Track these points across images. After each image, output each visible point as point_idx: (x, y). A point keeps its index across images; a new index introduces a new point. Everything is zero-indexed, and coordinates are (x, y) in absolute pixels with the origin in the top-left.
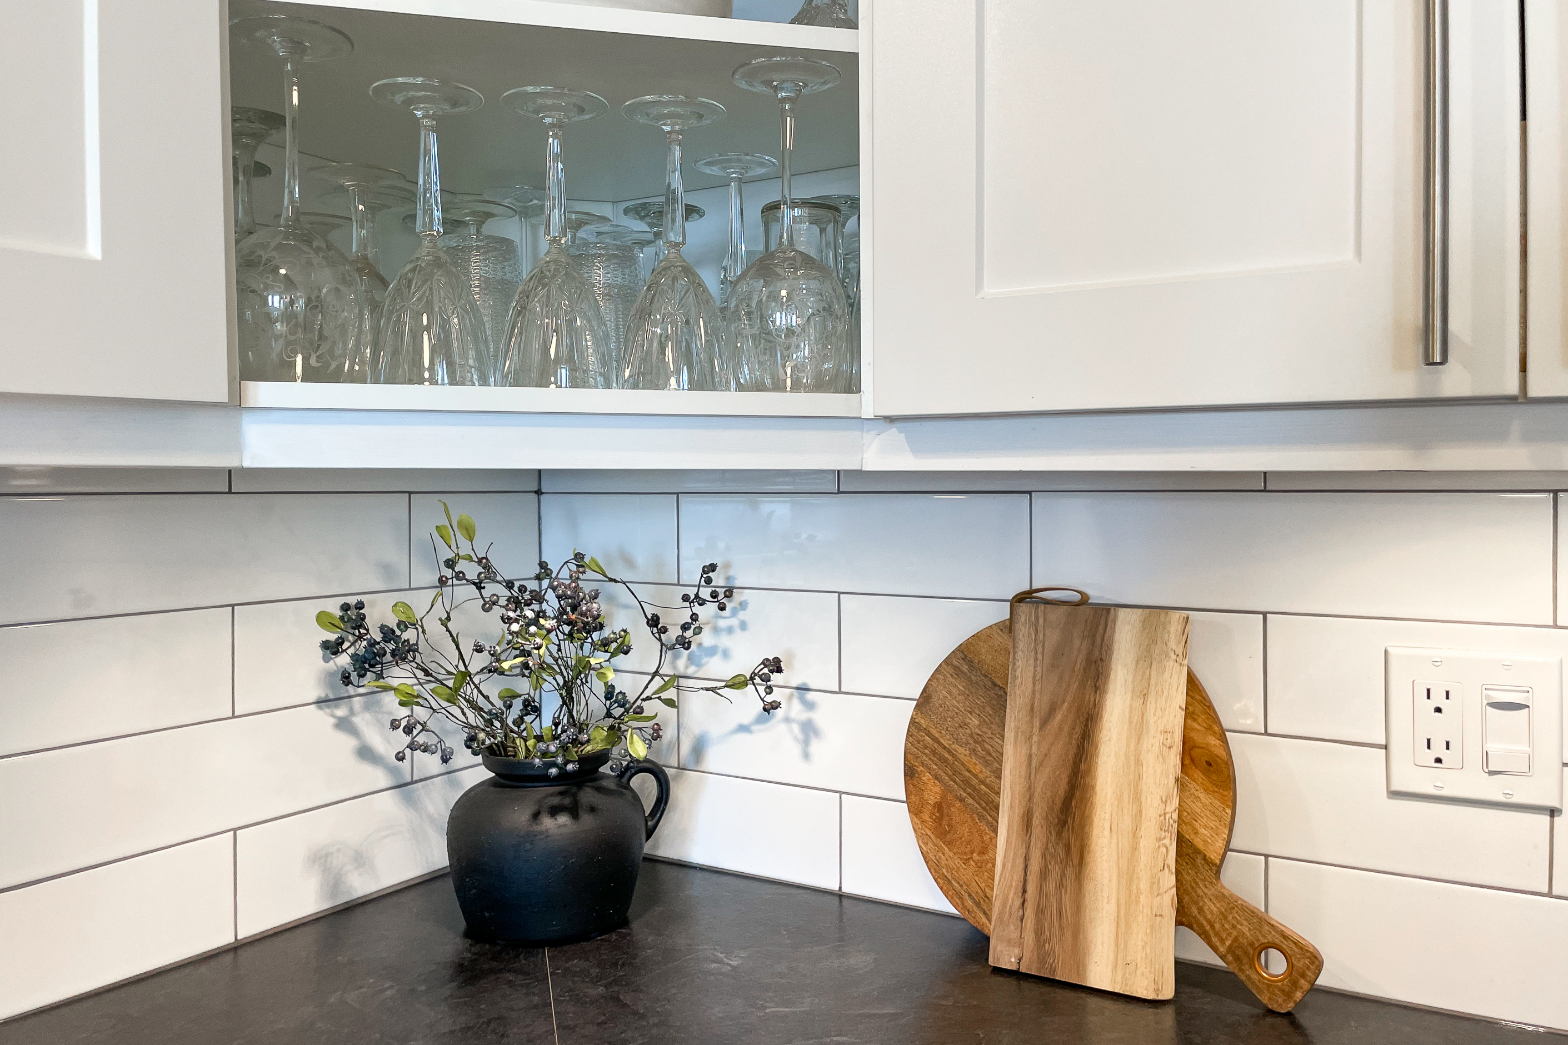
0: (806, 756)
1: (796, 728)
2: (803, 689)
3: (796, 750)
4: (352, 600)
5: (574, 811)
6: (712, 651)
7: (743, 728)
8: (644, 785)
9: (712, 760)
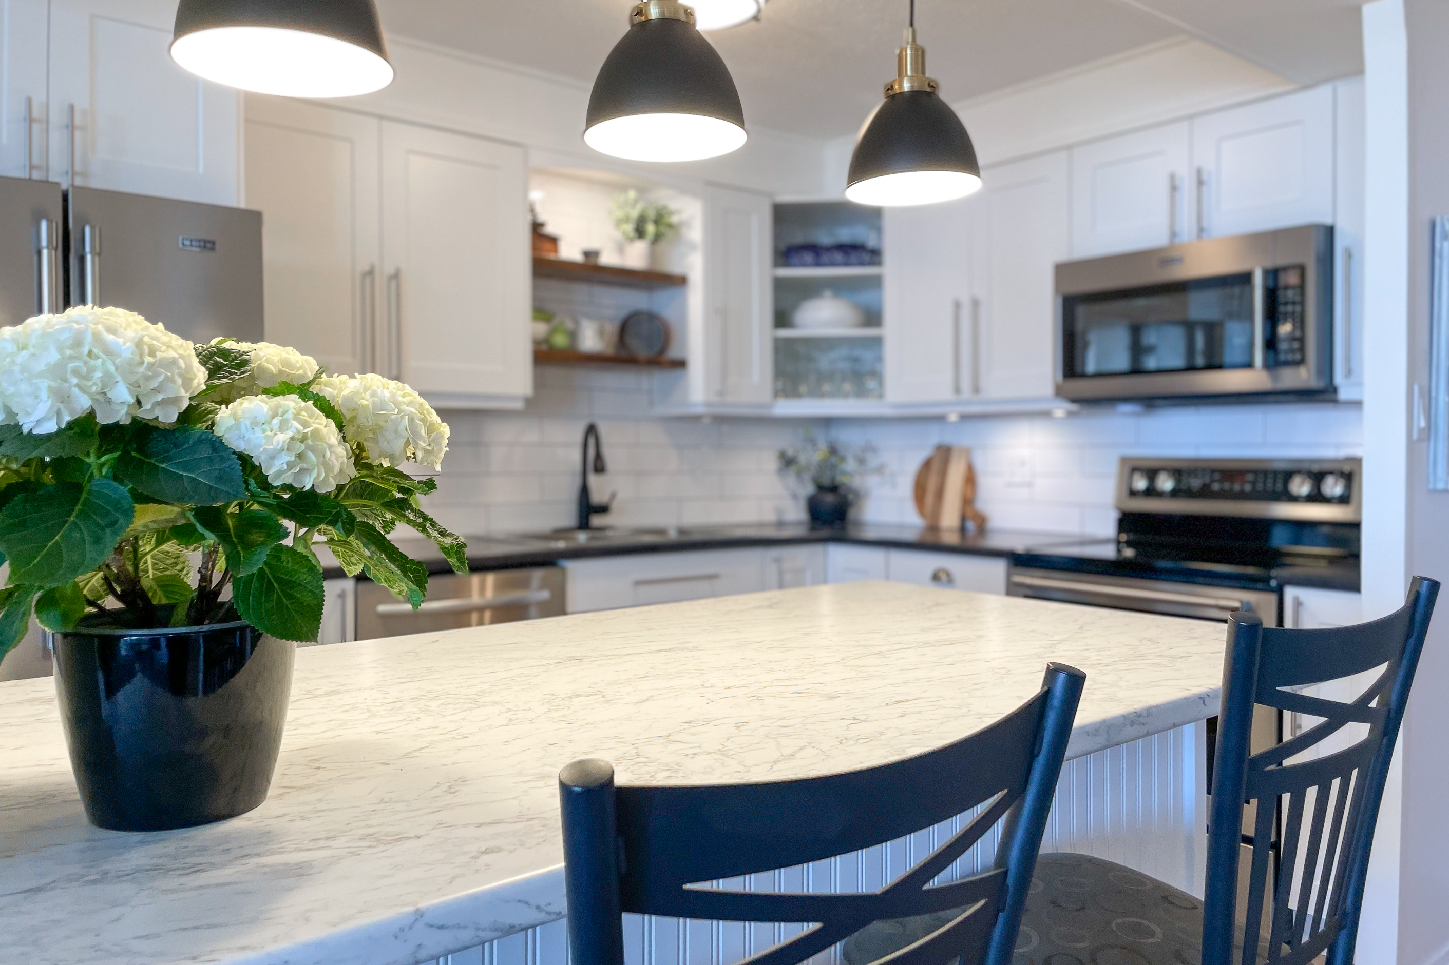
0: (893, 491)
1: (890, 483)
2: (892, 474)
3: (890, 490)
4: (784, 449)
5: (833, 496)
6: (871, 465)
7: (879, 485)
8: (851, 495)
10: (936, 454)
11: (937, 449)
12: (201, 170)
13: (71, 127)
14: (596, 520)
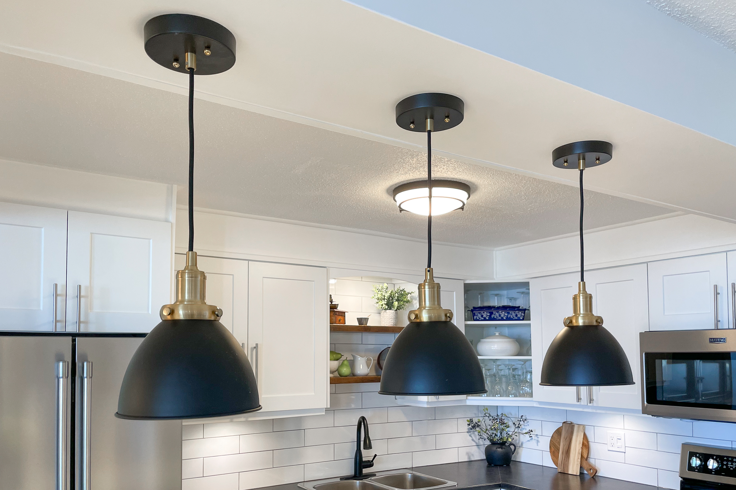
0: (537, 445)
1: (536, 441)
2: (537, 435)
3: (536, 444)
4: (471, 418)
5: (502, 449)
7: (528, 441)
9: (524, 446)
10: (564, 427)
11: (564, 424)
12: (150, 312)
13: (79, 297)
14: (366, 471)
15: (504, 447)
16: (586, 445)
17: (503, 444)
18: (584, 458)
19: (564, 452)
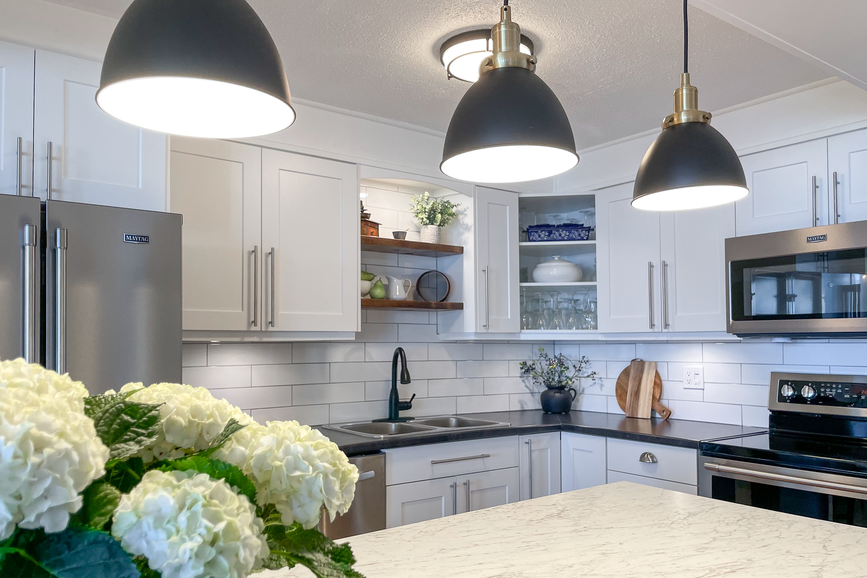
0: (601, 390)
1: (600, 385)
2: (601, 378)
3: (600, 389)
4: (525, 361)
5: (560, 393)
6: (585, 372)
7: (591, 386)
8: (572, 393)
9: (586, 392)
10: (632, 366)
11: (633, 362)
12: (140, 187)
13: (50, 158)
14: (402, 414)
15: (562, 391)
16: (658, 384)
17: (561, 388)
18: (656, 399)
19: (633, 394)
